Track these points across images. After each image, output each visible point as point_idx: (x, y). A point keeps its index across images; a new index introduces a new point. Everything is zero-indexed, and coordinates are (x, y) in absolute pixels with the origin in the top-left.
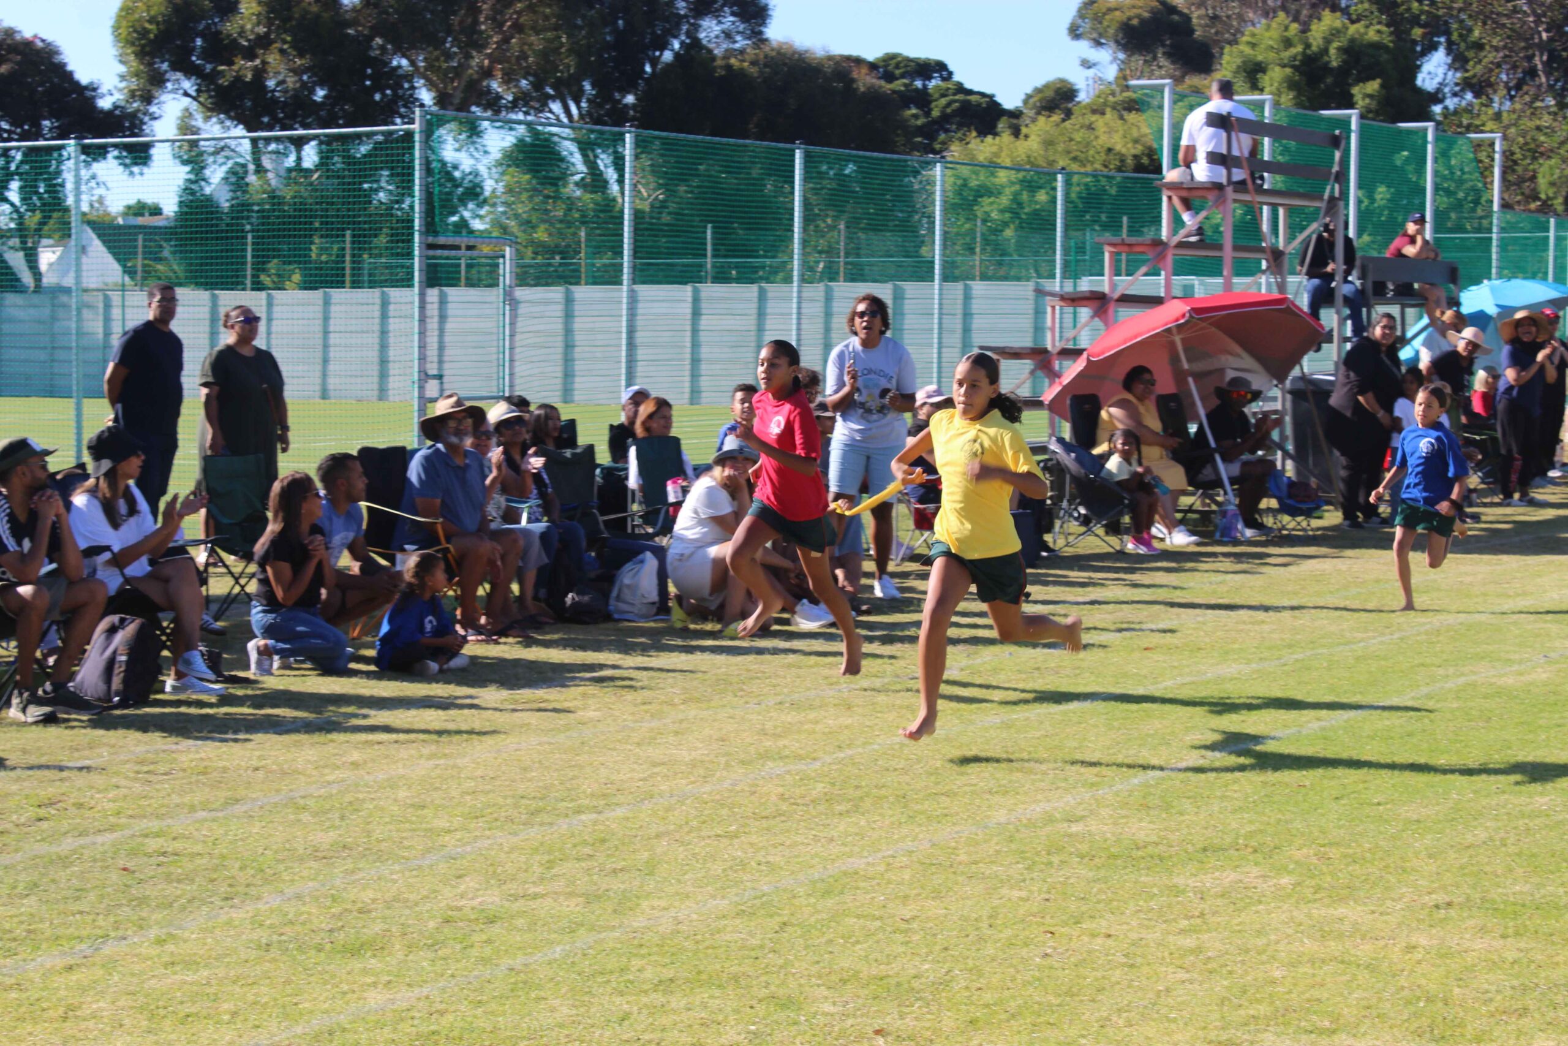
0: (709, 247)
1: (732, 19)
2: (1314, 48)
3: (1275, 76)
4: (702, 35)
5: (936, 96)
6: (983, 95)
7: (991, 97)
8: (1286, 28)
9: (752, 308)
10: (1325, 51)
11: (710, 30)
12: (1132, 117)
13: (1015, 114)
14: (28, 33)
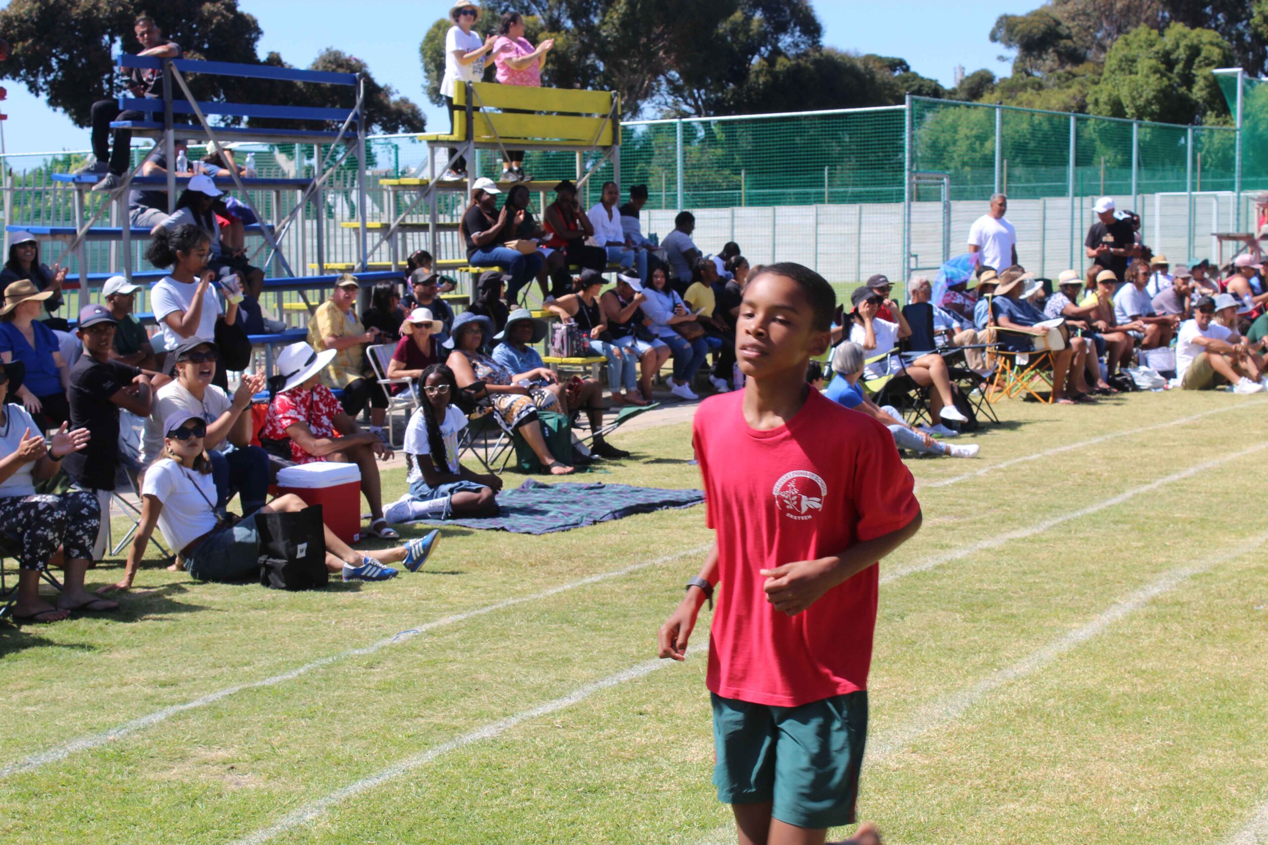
0: (826, 180)
1: (798, 34)
2: (1169, 47)
3: (1145, 64)
4: (780, 45)
5: (899, 83)
6: (931, 81)
7: (936, 81)
8: (1150, 34)
9: (855, 219)
10: (1178, 46)
11: (785, 41)
12: (1042, 92)
13: (952, 93)
14: (347, 55)
